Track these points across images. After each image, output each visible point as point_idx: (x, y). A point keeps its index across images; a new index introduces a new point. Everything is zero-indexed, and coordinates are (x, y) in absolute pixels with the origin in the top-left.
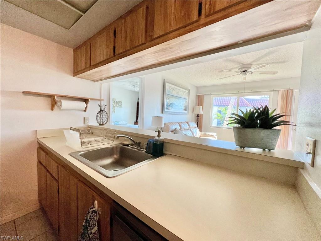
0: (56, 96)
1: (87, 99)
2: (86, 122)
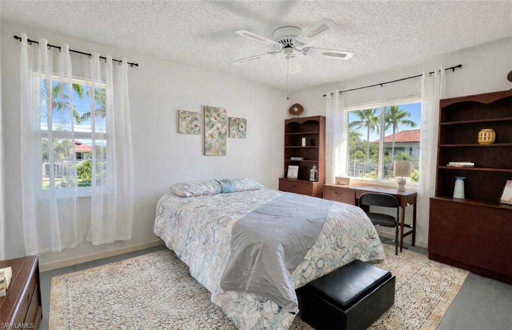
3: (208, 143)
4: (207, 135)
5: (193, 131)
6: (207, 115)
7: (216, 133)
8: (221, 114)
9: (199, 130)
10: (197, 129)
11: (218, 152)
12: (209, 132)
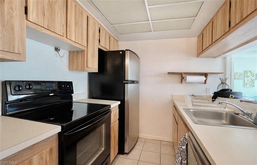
0: (183, 74)
1: (207, 74)
2: (208, 93)
3: (246, 83)
4: (245, 80)
5: (239, 79)
6: (246, 74)
7: (249, 79)
8: (252, 73)
9: (242, 78)
10: (241, 78)
11: (250, 86)
12: (247, 79)
